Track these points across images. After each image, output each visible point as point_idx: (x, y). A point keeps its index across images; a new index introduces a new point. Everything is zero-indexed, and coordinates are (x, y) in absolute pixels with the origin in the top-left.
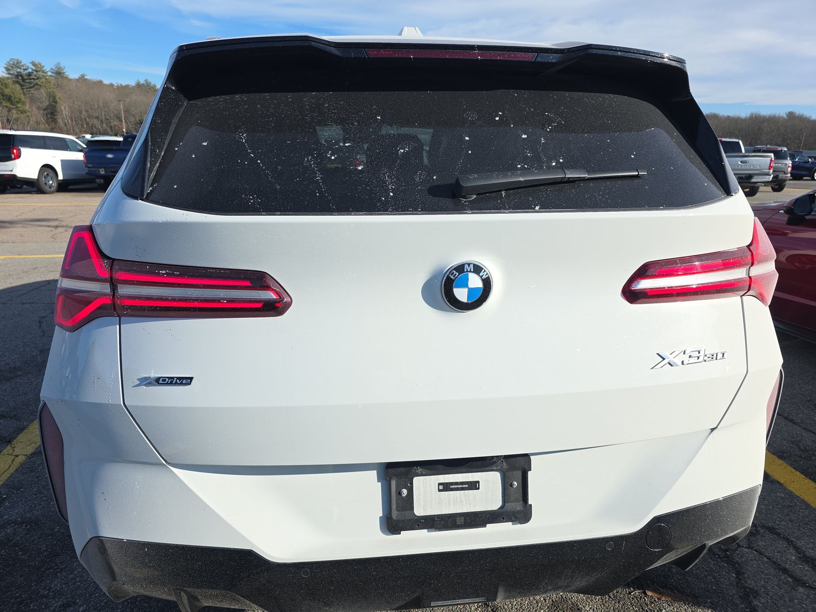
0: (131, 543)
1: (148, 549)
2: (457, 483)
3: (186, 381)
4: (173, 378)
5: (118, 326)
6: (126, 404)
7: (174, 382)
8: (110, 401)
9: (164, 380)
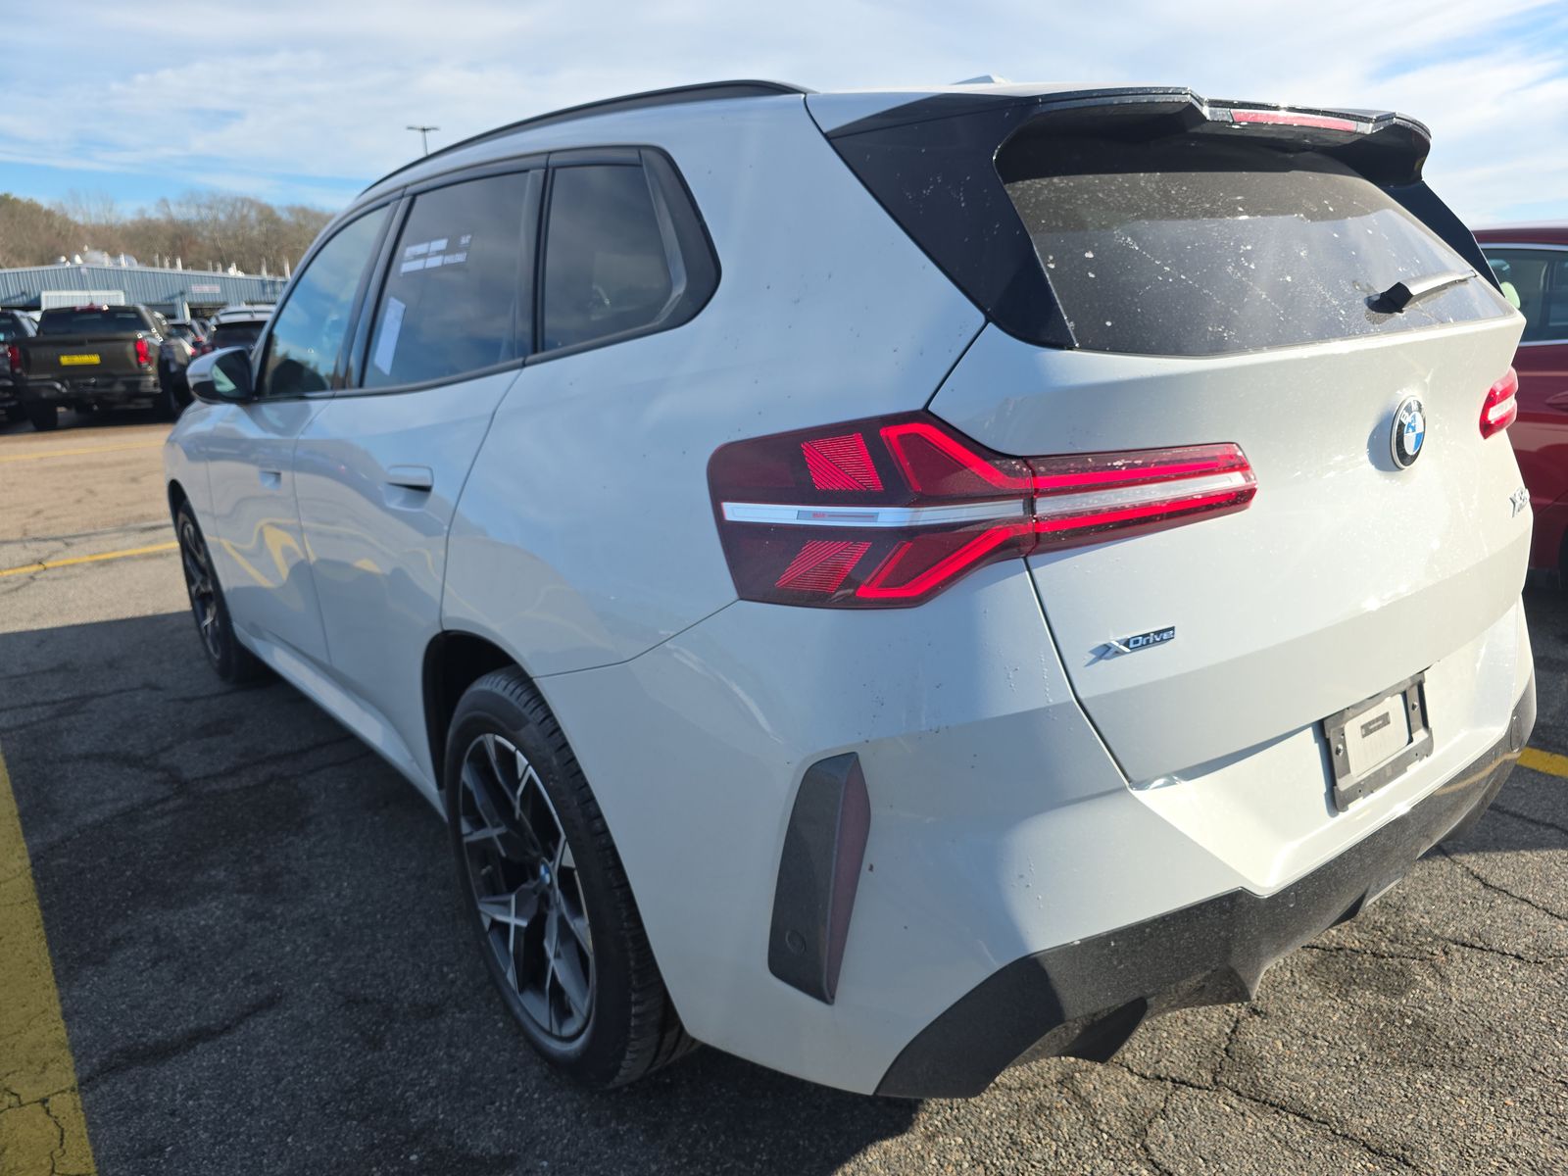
0: (1089, 944)
1: (1115, 941)
2: (1373, 722)
3: (1163, 635)
4: (1148, 635)
5: (1027, 573)
6: (1081, 696)
7: (1151, 641)
8: (1051, 700)
9: (1136, 642)
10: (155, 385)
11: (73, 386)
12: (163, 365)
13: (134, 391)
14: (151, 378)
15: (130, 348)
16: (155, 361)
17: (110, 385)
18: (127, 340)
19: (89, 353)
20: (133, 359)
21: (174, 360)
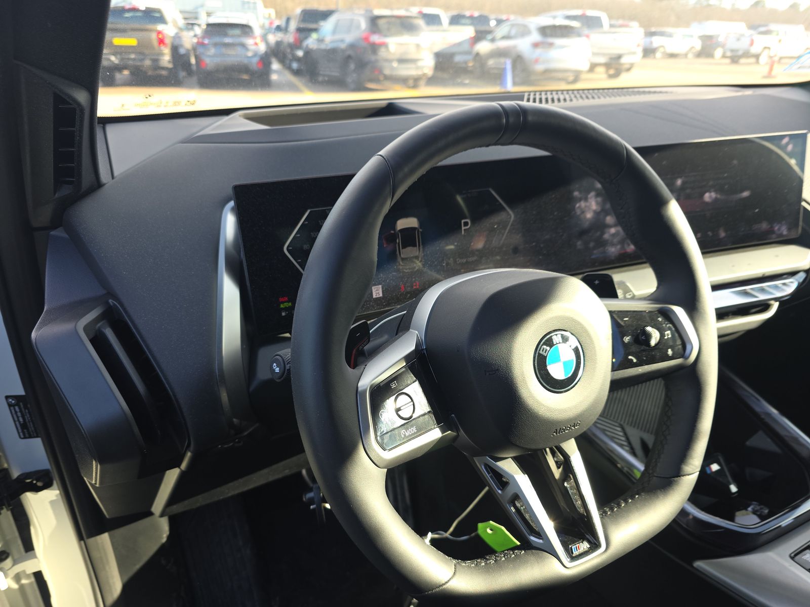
10: (169, 62)
11: (122, 59)
12: (175, 49)
13: (156, 65)
14: (166, 58)
15: (154, 36)
16: (169, 46)
17: (142, 60)
18: (151, 30)
19: (130, 37)
20: (155, 42)
21: (182, 46)
